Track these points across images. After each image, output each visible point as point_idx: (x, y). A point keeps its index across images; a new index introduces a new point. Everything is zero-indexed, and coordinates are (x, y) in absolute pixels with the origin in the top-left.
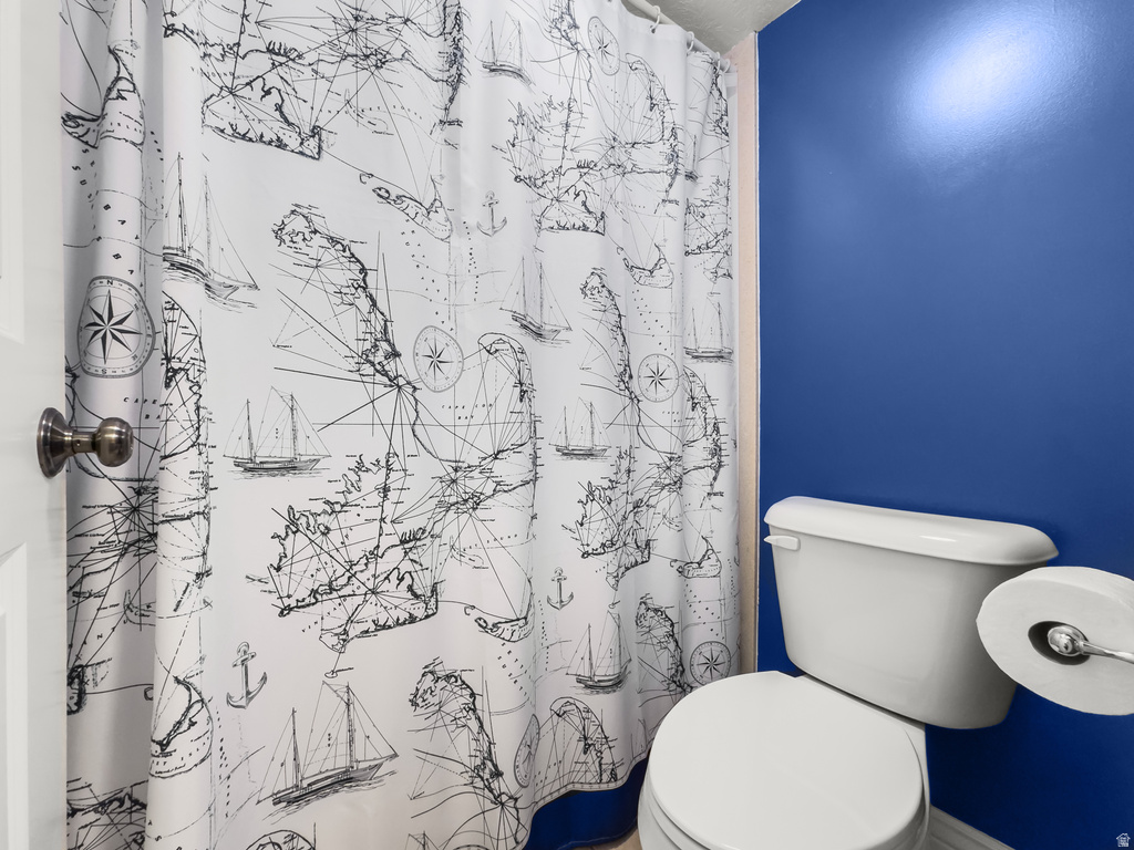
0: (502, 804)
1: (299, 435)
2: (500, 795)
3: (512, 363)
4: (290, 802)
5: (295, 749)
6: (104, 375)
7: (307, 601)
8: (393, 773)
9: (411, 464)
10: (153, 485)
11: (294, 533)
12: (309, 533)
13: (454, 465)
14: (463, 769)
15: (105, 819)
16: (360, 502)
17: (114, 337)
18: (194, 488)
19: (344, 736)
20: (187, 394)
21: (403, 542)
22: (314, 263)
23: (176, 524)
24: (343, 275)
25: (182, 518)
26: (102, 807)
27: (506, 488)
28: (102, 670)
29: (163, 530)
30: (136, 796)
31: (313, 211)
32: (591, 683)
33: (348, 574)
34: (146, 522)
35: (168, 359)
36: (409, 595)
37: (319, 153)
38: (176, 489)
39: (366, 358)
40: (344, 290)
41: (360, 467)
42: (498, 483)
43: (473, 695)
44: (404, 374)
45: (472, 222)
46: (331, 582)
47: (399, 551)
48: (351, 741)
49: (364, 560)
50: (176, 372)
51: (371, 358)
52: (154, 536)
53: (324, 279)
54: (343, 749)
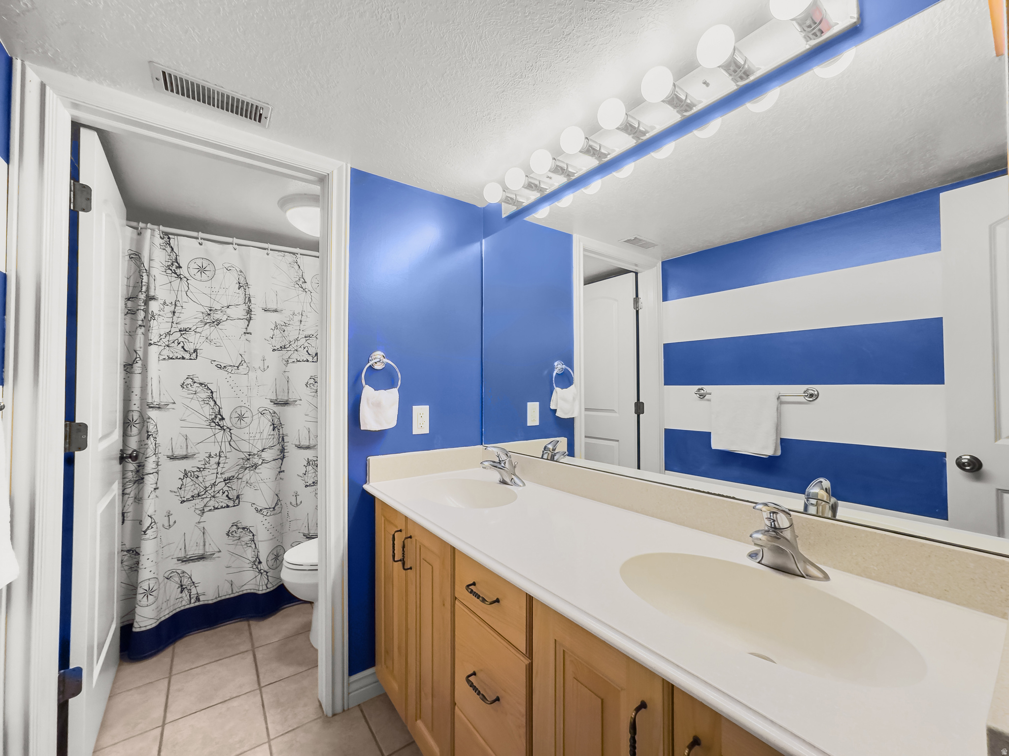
0: (261, 573)
1: (188, 447)
2: (261, 570)
3: (270, 418)
4: (183, 561)
5: (185, 546)
6: (131, 436)
7: (190, 499)
8: (219, 557)
9: (228, 455)
10: (143, 464)
11: (186, 478)
12: (191, 478)
13: (248, 453)
14: (249, 562)
15: (129, 555)
16: (210, 467)
17: (134, 426)
18: (154, 466)
19: (202, 544)
20: (152, 441)
21: (225, 480)
22: (194, 392)
23: (149, 475)
24: (205, 394)
25: (150, 474)
26: (128, 551)
27: (266, 462)
28: (129, 514)
29: (146, 477)
30: (137, 550)
31: (194, 376)
32: (308, 536)
33: (205, 491)
34: (141, 474)
35: (148, 432)
36: (227, 498)
37: (196, 357)
38: (150, 466)
39: (213, 420)
40: (205, 399)
41: (210, 456)
42: (263, 460)
43: (253, 535)
44: (226, 425)
45: (257, 366)
46: (199, 493)
47: (223, 484)
48: (204, 545)
49: (210, 486)
50: (150, 435)
51: (214, 421)
52: (143, 478)
53: (198, 397)
54: (201, 547)
